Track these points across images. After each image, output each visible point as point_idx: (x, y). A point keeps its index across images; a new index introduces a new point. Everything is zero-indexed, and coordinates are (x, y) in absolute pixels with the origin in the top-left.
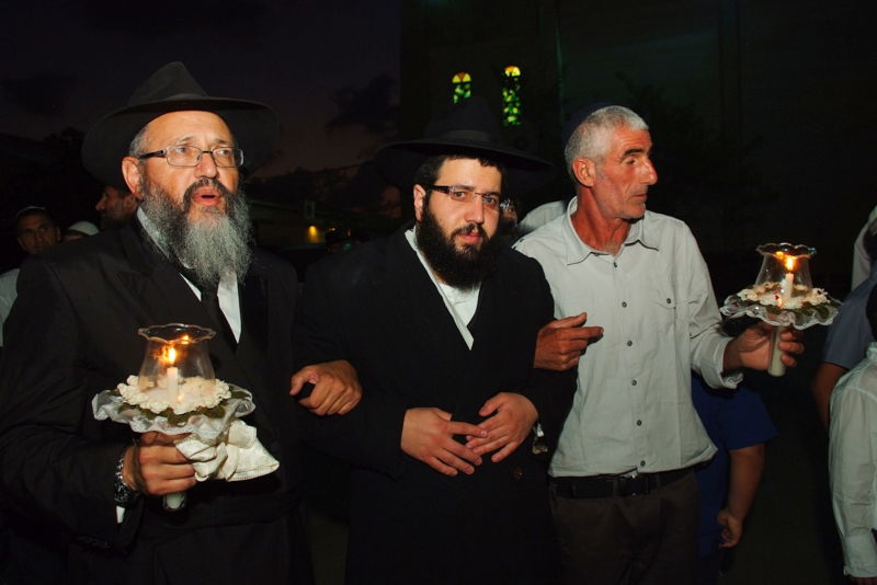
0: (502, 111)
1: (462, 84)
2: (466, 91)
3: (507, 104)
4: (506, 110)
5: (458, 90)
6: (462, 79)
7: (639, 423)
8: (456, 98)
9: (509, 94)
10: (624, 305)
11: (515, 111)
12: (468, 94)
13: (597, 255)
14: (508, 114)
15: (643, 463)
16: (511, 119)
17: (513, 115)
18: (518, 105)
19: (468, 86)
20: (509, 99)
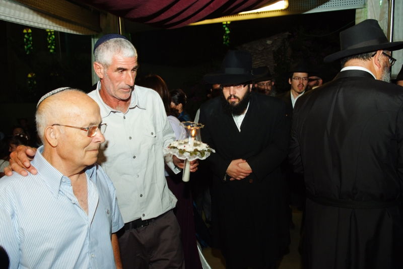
0: (47, 47)
1: (28, 34)
2: (30, 37)
3: (49, 44)
4: (49, 47)
5: (26, 36)
6: (27, 31)
7: (141, 196)
8: (25, 40)
9: (50, 39)
10: (130, 138)
11: (53, 47)
12: (31, 38)
13: (115, 112)
14: (50, 49)
15: (144, 215)
16: (51, 51)
17: (52, 49)
18: (54, 44)
19: (30, 35)
20: (50, 42)
